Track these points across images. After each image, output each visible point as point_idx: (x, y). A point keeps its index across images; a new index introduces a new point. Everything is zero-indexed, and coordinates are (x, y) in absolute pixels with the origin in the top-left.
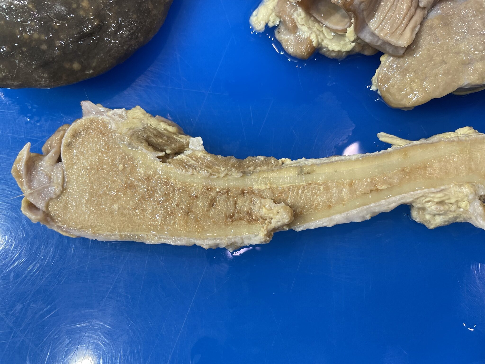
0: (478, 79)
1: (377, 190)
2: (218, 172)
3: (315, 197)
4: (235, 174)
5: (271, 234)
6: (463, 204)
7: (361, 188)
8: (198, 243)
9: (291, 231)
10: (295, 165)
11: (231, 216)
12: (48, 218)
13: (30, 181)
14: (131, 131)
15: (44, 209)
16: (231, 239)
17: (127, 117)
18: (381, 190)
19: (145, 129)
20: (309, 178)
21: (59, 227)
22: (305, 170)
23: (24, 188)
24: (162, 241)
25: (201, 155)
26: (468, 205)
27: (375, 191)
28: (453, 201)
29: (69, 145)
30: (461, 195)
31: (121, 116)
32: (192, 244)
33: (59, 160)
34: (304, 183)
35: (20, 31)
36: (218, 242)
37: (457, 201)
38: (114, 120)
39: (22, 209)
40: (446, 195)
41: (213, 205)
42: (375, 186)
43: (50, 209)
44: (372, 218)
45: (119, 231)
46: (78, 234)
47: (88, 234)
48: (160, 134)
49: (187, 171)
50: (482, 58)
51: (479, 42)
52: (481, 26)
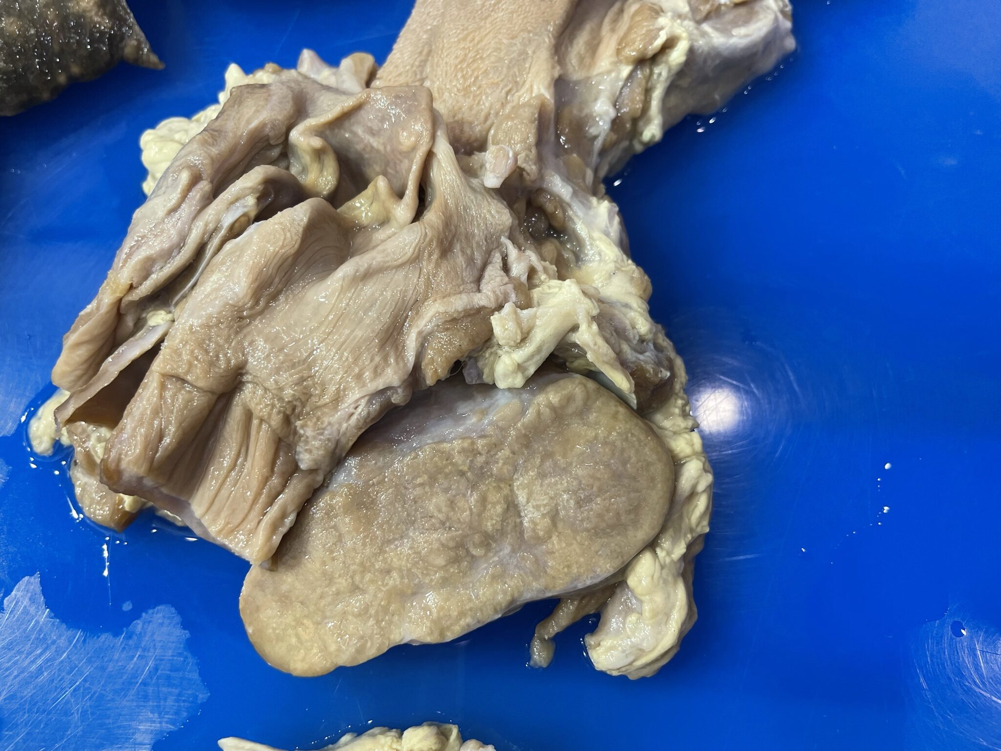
0: (431, 633)
50: (445, 582)
51: (436, 546)
52: (444, 509)
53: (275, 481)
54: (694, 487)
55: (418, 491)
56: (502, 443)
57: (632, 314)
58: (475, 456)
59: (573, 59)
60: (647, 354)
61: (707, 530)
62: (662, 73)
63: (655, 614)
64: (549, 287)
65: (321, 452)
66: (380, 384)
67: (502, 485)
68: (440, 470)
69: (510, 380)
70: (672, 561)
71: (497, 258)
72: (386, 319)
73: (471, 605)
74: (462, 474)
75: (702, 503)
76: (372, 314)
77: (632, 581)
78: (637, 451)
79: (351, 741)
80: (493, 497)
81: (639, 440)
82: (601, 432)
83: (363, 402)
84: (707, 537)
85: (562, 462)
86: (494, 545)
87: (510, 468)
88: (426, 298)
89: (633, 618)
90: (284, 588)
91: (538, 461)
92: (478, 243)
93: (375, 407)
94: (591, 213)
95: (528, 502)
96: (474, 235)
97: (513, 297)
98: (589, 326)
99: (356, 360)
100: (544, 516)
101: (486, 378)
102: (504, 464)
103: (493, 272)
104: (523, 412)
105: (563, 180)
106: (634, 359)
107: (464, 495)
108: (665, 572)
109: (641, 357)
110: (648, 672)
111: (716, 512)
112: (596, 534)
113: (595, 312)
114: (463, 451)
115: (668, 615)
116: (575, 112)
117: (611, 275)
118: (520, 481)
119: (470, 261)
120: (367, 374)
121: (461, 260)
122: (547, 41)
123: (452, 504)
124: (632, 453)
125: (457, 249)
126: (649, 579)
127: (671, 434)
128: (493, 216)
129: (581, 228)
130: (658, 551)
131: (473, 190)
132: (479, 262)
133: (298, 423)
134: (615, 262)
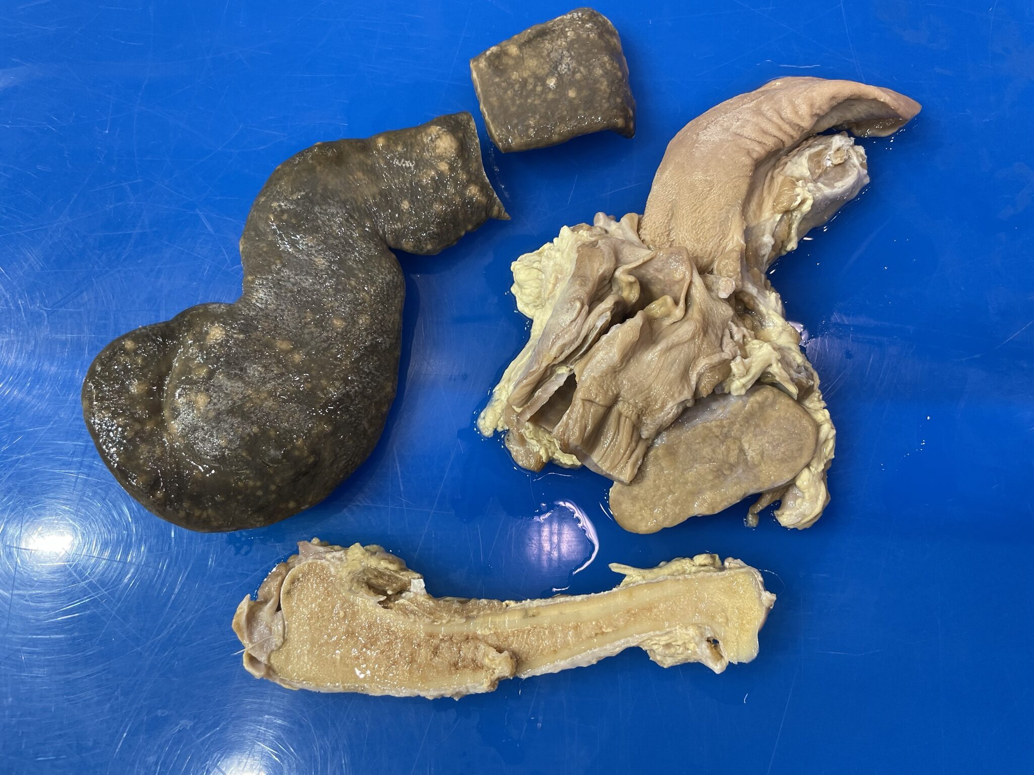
0: (708, 509)
1: (603, 633)
2: (441, 618)
3: (541, 641)
4: (459, 620)
5: (495, 684)
6: (691, 646)
7: (587, 632)
8: (422, 694)
9: (517, 680)
10: (519, 608)
11: (455, 665)
12: (271, 671)
13: (251, 634)
14: (351, 575)
15: (266, 662)
16: (455, 689)
17: (346, 559)
18: (607, 633)
19: (365, 570)
20: (533, 621)
21: (282, 680)
22: (531, 613)
23: (245, 642)
24: (387, 693)
25: (423, 601)
26: (696, 647)
27: (600, 634)
28: (680, 643)
29: (288, 592)
30: (687, 637)
31: (340, 559)
32: (416, 695)
33: (279, 608)
34: (529, 627)
35: (234, 481)
36: (442, 692)
37: (684, 643)
38: (333, 564)
39: (245, 665)
40: (671, 638)
41: (436, 653)
42: (601, 629)
43: (272, 662)
44: (599, 662)
45: (343, 683)
46: (299, 686)
47: (311, 687)
48: (380, 575)
49: (409, 618)
50: (713, 487)
51: (708, 470)
52: (710, 453)
53: (633, 444)
54: (827, 436)
55: (697, 446)
56: (735, 422)
57: (794, 354)
58: (723, 428)
59: (751, 213)
60: (802, 374)
61: (833, 457)
62: (797, 216)
63: (811, 497)
64: (753, 344)
65: (653, 431)
66: (682, 398)
67: (736, 441)
68: (707, 436)
69: (739, 392)
70: (818, 472)
71: (727, 332)
72: (682, 367)
73: (726, 497)
74: (717, 437)
75: (831, 444)
76: (676, 366)
77: (798, 483)
78: (800, 422)
79: (665, 565)
80: (732, 447)
81: (800, 416)
82: (782, 414)
83: (675, 407)
84: (833, 460)
85: (764, 429)
86: (734, 469)
87: (740, 433)
88: (699, 356)
89: (799, 501)
90: (635, 493)
91: (753, 429)
92: (718, 326)
93: (681, 409)
94: (767, 300)
95: (749, 448)
96: (716, 323)
97: (739, 352)
98: (777, 364)
99: (670, 389)
100: (757, 454)
101: (726, 391)
102: (737, 431)
103: (727, 339)
104: (745, 406)
105: (753, 285)
106: (796, 377)
107: (719, 447)
108: (814, 478)
109: (800, 375)
110: (808, 526)
111: (838, 448)
112: (782, 462)
113: (779, 358)
114: (717, 426)
115: (817, 498)
116: (754, 244)
117: (780, 333)
118: (745, 439)
119: (717, 335)
120: (676, 395)
121: (713, 337)
122: (738, 209)
123: (714, 451)
124: (797, 423)
125: (710, 331)
126: (807, 481)
127: (813, 411)
128: (724, 312)
129: (762, 308)
130: (811, 468)
131: (714, 300)
132: (720, 336)
133: (644, 418)
134: (782, 326)
